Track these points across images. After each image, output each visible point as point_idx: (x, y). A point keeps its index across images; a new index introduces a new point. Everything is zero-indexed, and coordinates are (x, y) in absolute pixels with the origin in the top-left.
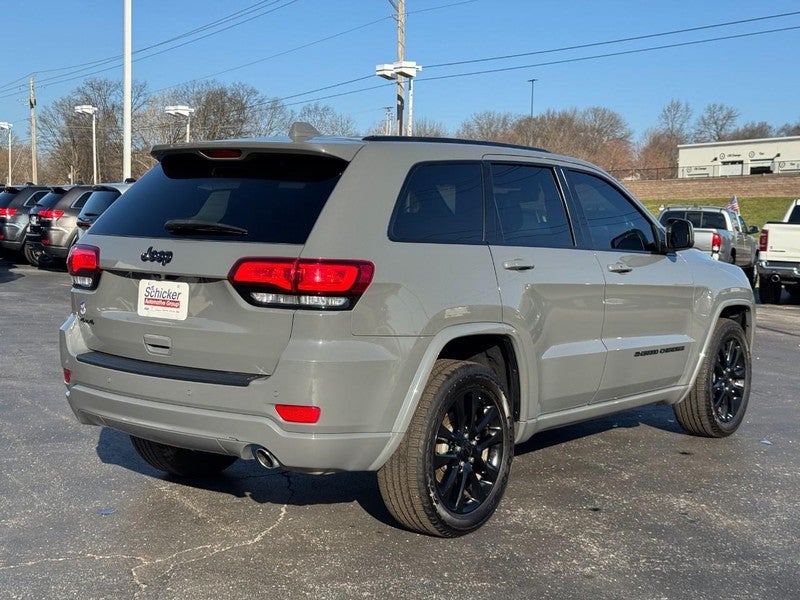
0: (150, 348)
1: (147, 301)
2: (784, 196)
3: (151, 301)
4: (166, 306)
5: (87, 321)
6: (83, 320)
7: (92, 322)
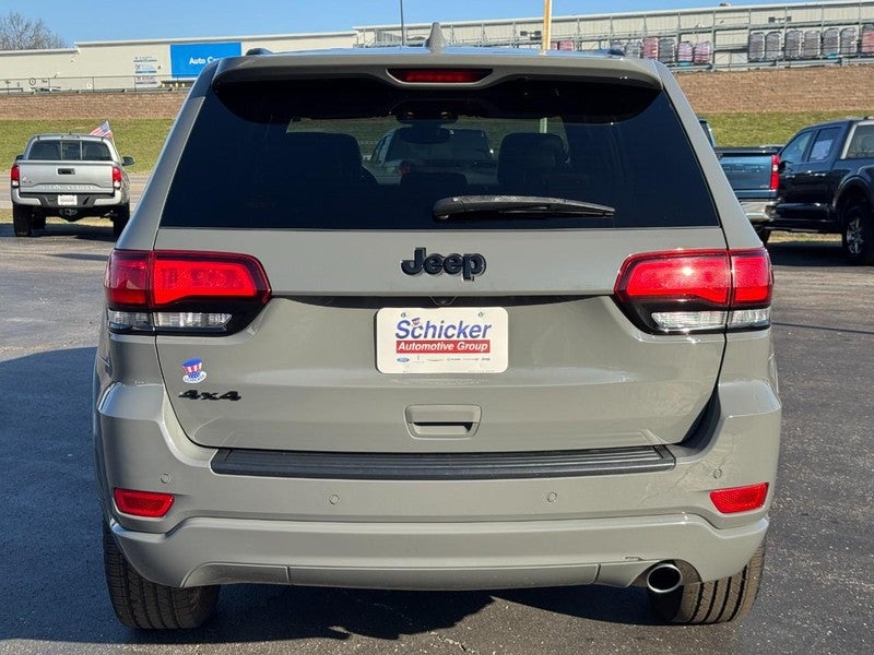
0: (418, 429)
1: (402, 346)
2: (18, 119)
4: (455, 351)
5: (208, 396)
6: (192, 395)
7: (234, 396)
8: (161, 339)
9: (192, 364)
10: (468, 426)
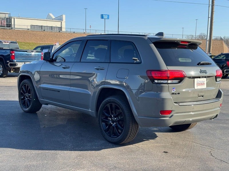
3: (198, 84)
4: (202, 85)
5: (175, 94)
6: (173, 94)
7: (179, 93)
8: (169, 85)
9: (174, 89)
10: (203, 96)
